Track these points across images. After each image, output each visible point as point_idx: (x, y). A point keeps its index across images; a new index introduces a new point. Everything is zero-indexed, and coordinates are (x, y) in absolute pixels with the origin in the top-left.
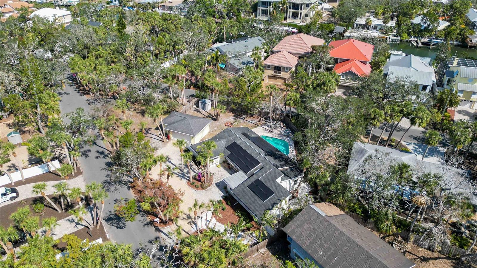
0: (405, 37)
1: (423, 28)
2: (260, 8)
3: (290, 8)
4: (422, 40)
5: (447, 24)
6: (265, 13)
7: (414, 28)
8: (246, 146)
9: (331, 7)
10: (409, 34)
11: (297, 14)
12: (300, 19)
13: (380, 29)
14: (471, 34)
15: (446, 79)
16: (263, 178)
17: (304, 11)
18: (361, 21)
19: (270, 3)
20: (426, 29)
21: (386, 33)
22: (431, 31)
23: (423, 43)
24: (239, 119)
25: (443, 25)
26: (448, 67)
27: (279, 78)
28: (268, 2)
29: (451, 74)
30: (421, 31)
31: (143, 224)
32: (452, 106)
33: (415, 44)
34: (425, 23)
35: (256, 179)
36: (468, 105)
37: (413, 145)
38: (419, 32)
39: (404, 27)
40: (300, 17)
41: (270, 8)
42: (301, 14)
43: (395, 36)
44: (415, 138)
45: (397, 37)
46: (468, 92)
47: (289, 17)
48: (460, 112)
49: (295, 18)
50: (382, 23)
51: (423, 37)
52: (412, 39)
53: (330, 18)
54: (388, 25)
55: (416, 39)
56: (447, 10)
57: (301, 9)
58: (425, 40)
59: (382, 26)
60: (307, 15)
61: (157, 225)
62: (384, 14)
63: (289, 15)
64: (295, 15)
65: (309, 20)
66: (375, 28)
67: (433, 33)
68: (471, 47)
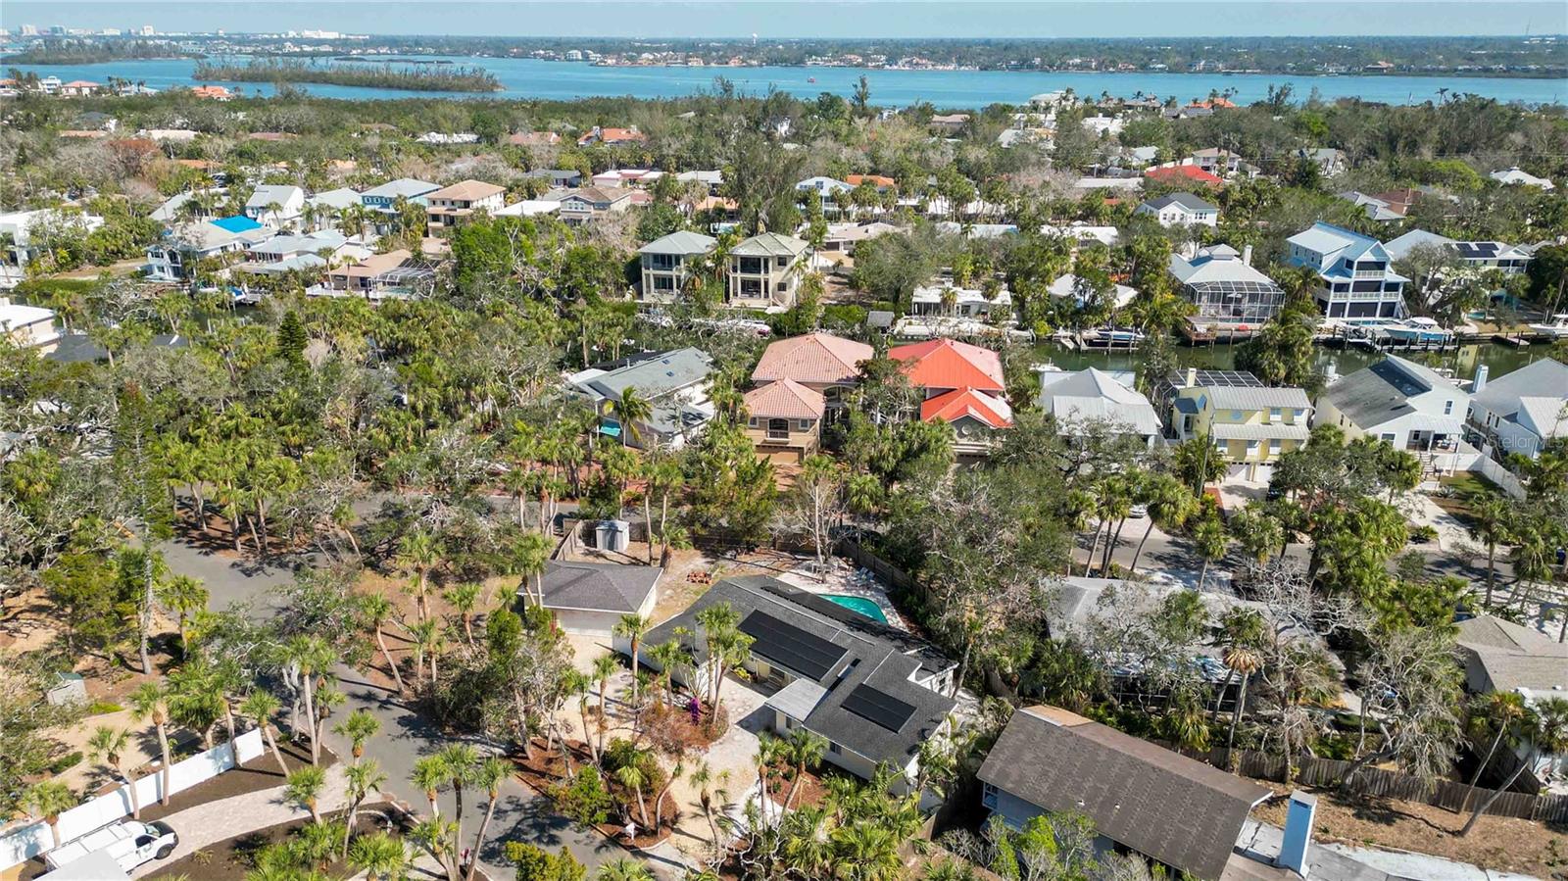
0: (1045, 329)
1: (1080, 305)
2: (649, 273)
3: (735, 270)
4: (1085, 334)
5: (1132, 293)
6: (664, 284)
7: (1059, 307)
8: (792, 615)
9: (831, 263)
10: (1051, 321)
11: (756, 284)
12: (767, 296)
13: (978, 313)
14: (1191, 314)
15: (1179, 417)
16: (872, 679)
17: (775, 276)
18: (928, 294)
19: (678, 258)
20: (1089, 308)
21: (995, 322)
22: (1099, 311)
23: (1090, 342)
24: (722, 562)
25: (1125, 295)
26: (1175, 393)
27: (784, 448)
28: (670, 256)
29: (1189, 406)
30: (1078, 312)
31: (592, 849)
32: (1212, 477)
33: (1071, 345)
34: (1082, 293)
35: (857, 683)
36: (1243, 472)
37: (1160, 574)
38: (1075, 315)
39: (1036, 306)
40: (766, 291)
41: (680, 272)
42: (766, 283)
43: (1018, 328)
44: (1159, 558)
45: (1024, 329)
46: (1237, 442)
47: (735, 294)
48: (1230, 490)
49: (751, 296)
50: (981, 299)
51: (1084, 326)
52: (1061, 332)
53: (839, 291)
54: (997, 301)
55: (1069, 334)
56: (1120, 259)
57: (767, 271)
58: (1093, 333)
59: (981, 305)
60: (782, 287)
61: (632, 841)
62: (976, 275)
63: (735, 289)
64: (751, 288)
65: (790, 295)
66: (966, 309)
67: (1107, 316)
68: (1198, 343)
